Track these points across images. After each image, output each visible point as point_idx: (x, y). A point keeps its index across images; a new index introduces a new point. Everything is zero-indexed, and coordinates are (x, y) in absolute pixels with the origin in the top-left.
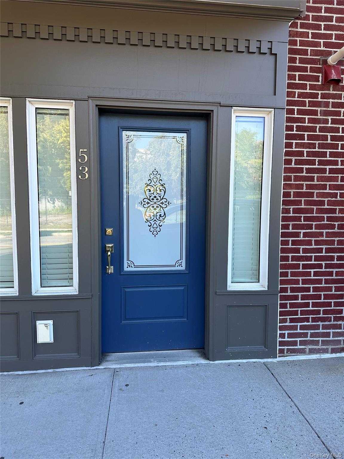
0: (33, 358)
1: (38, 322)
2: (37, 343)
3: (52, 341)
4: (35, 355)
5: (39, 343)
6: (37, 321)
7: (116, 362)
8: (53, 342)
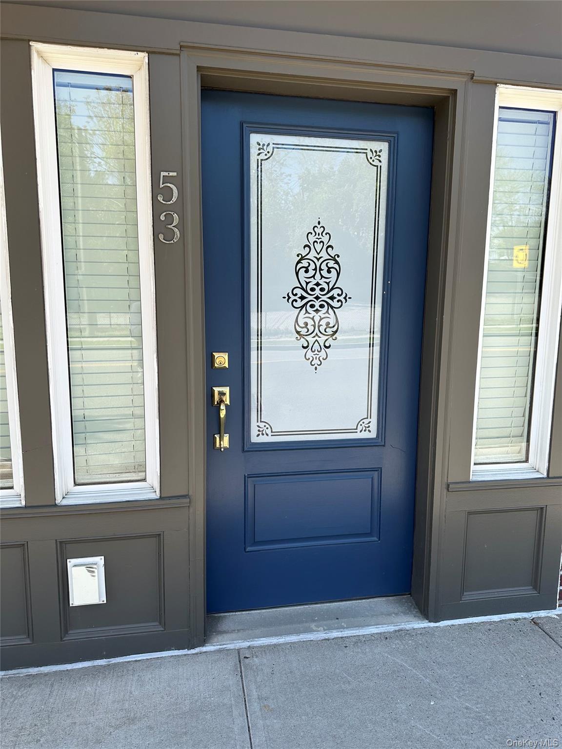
0: (61, 638)
1: (71, 562)
2: (71, 605)
3: (103, 600)
4: (66, 632)
5: (74, 605)
6: (68, 560)
7: (240, 634)
8: (105, 602)
